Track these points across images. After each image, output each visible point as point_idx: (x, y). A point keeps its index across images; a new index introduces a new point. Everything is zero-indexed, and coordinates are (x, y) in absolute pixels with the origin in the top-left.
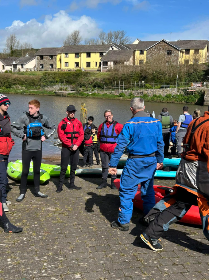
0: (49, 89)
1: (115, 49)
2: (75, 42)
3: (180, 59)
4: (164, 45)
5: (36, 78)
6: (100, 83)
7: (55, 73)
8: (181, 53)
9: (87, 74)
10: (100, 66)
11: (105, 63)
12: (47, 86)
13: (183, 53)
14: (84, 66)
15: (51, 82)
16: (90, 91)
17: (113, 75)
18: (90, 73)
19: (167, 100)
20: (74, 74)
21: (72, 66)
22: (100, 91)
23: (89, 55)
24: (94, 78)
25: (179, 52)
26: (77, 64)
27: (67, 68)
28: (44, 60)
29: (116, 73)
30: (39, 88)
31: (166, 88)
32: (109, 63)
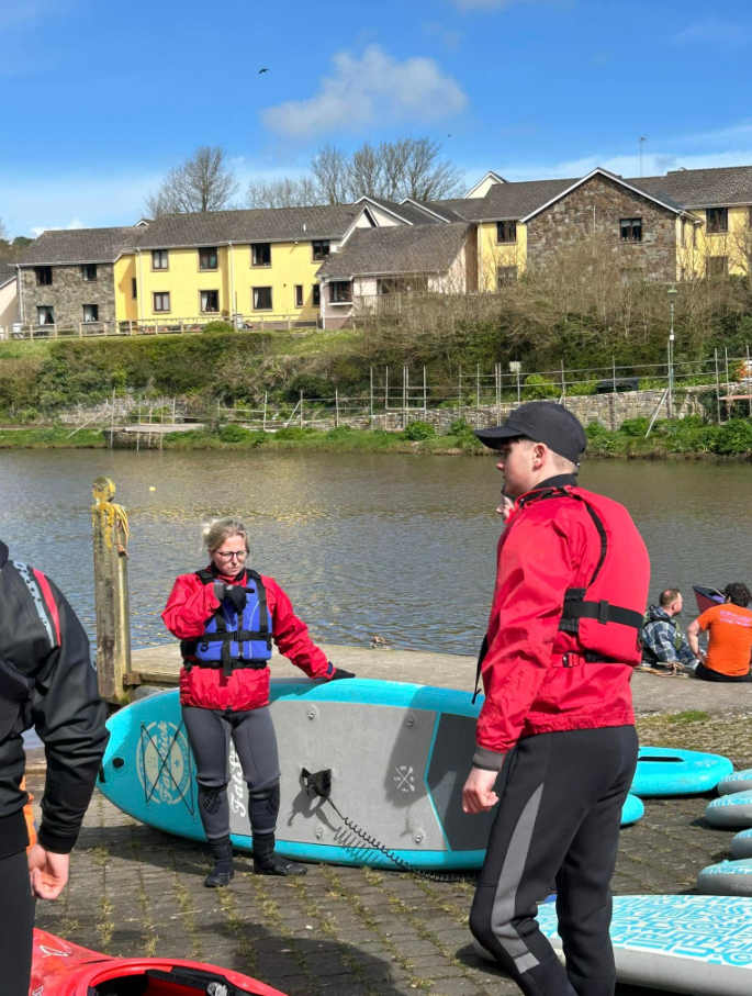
0: (81, 418)
1: (383, 221)
2: (205, 202)
3: (680, 253)
4: (607, 196)
5: (19, 373)
6: (317, 380)
7: (104, 346)
8: (688, 227)
9: (255, 341)
10: (316, 300)
11: (341, 289)
12: (68, 404)
13: (696, 226)
14: (241, 307)
15: (87, 387)
16: (267, 421)
17: (376, 340)
18: (269, 338)
19: (630, 444)
20: (198, 344)
21: (187, 311)
22: (321, 416)
23: (262, 255)
24: (287, 357)
25: (678, 223)
26: (212, 298)
27: (162, 320)
28: (55, 285)
29: (389, 329)
30: (32, 417)
31: (621, 389)
32: (356, 288)
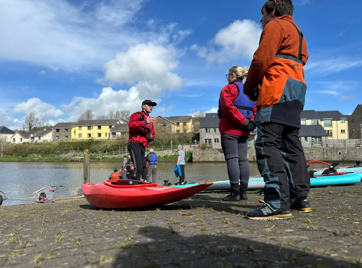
0: (64, 156)
1: (122, 122)
2: (88, 119)
3: (172, 129)
4: (161, 119)
5: (52, 148)
6: (109, 149)
7: (69, 143)
8: (174, 126)
9: (98, 142)
10: (109, 136)
11: (114, 134)
12: (62, 153)
13: (175, 125)
14: (95, 137)
15: (66, 150)
16: (100, 156)
17: (121, 142)
18: (100, 142)
19: (165, 159)
20: (87, 143)
21: (85, 137)
22: (110, 155)
23: (100, 127)
24: (104, 145)
25: (172, 124)
26: (90, 135)
27: (80, 139)
28: (60, 132)
29: (123, 140)
30: (54, 156)
31: (164, 150)
32: (117, 133)
